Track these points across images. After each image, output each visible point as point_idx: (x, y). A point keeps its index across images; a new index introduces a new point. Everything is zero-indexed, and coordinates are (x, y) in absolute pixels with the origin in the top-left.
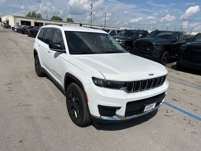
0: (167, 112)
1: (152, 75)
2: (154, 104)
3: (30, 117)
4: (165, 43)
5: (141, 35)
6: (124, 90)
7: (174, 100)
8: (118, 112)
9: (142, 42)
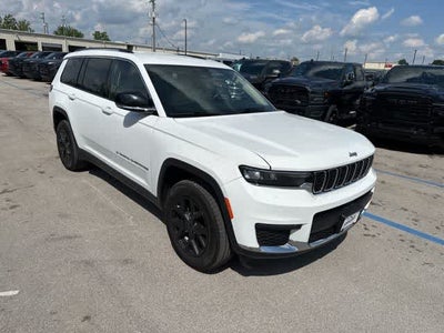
0: (366, 229)
1: (355, 154)
2: (357, 215)
3: (87, 263)
6: (308, 190)
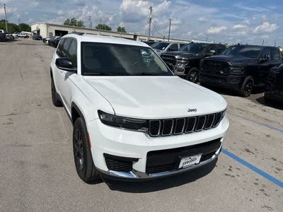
0: (230, 170)
2: (198, 158)
4: (250, 64)
5: (214, 51)
6: (145, 133)
7: (248, 151)
8: (135, 166)
9: (214, 61)
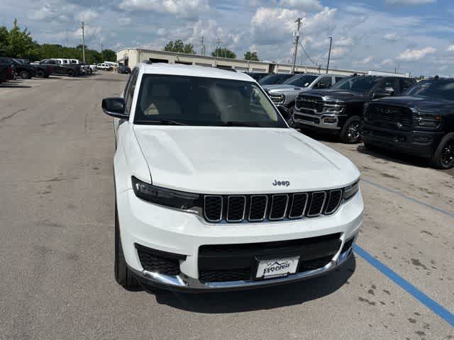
0: (370, 292)
2: (292, 265)
7: (416, 262)
